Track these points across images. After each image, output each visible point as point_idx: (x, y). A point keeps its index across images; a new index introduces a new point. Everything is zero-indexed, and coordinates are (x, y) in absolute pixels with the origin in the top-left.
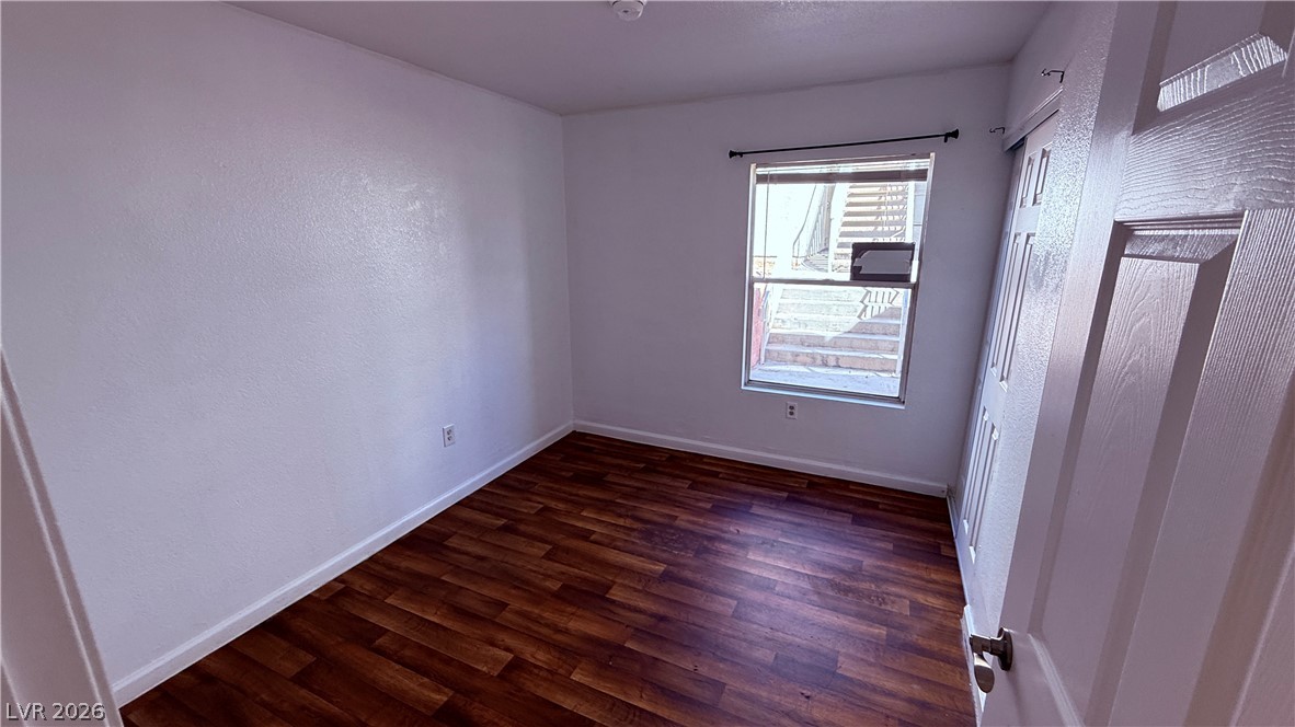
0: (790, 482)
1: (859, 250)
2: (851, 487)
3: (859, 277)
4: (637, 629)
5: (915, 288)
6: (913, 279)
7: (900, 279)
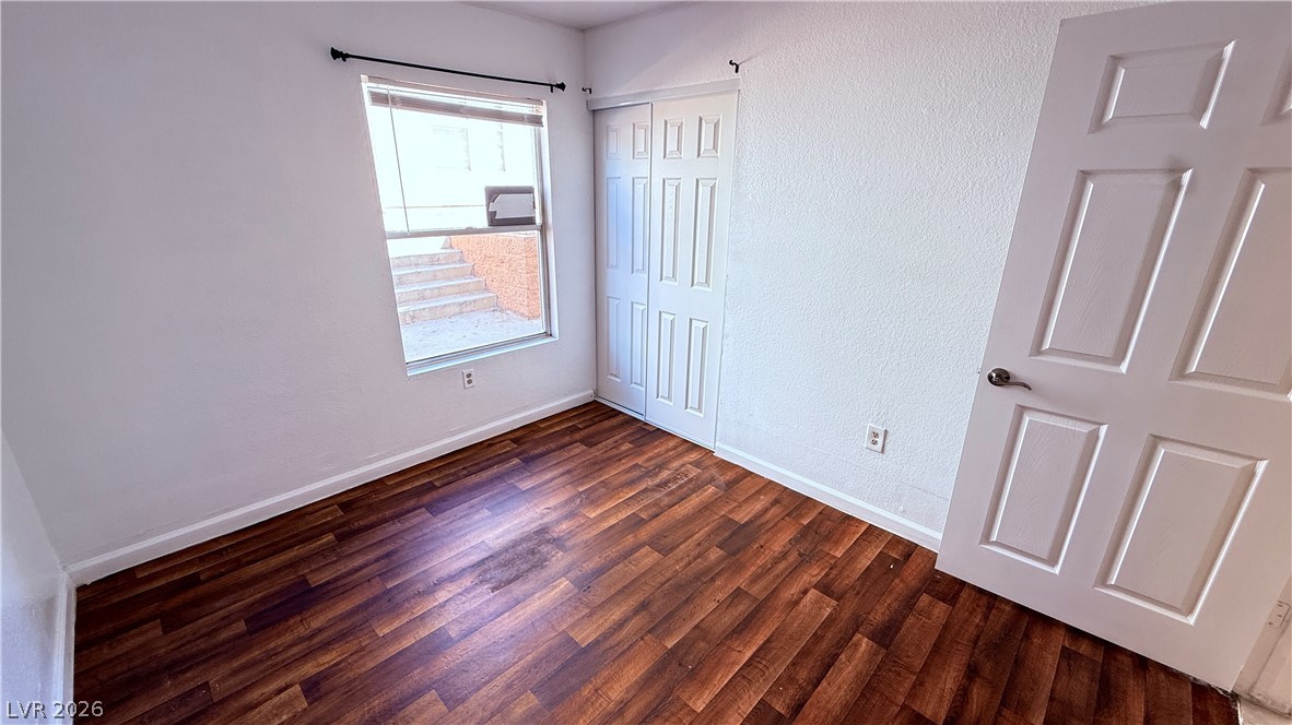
0: (497, 450)
1: (493, 194)
2: (542, 426)
3: (496, 222)
4: (649, 632)
5: (543, 229)
6: (538, 221)
7: (529, 221)
